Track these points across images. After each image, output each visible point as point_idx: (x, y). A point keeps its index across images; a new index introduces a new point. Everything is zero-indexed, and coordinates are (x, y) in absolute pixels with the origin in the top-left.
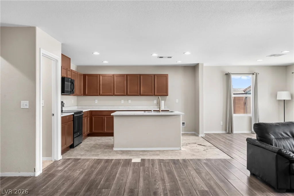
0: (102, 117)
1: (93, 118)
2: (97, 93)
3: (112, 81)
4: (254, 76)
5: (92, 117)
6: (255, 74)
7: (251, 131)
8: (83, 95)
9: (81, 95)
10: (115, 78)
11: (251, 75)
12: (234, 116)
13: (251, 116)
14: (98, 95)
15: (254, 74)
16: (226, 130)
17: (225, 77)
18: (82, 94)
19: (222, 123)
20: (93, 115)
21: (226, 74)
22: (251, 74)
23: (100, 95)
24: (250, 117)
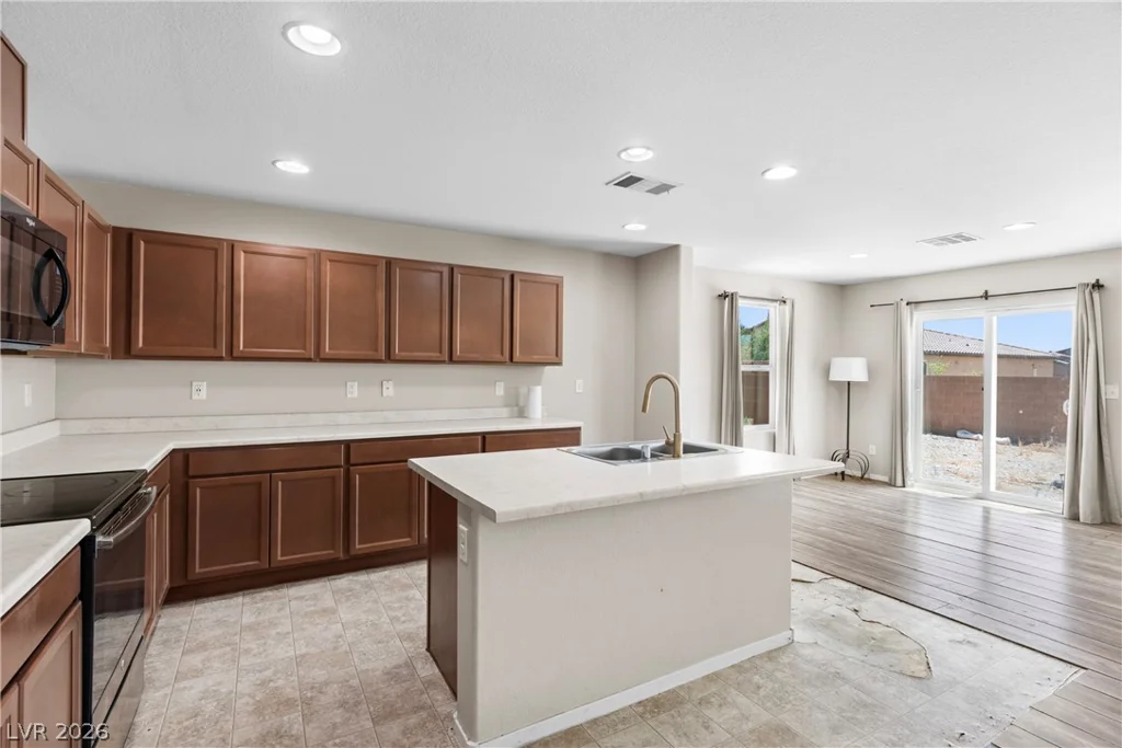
0: (259, 485)
1: (198, 490)
2: (215, 346)
3: (311, 285)
4: (787, 308)
5: (187, 484)
6: (788, 302)
8: (115, 356)
9: (102, 357)
10: (327, 267)
11: (777, 304)
13: (775, 430)
14: (220, 358)
15: (785, 302)
18: (105, 350)
20: (191, 473)
22: (776, 301)
23: (233, 355)
24: (770, 433)
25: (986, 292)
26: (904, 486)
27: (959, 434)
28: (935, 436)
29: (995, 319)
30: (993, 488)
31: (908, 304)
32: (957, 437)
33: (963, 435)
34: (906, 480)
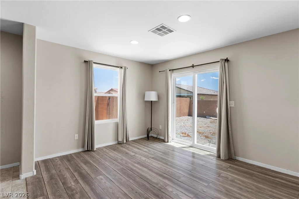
4: (123, 70)
7: (118, 140)
11: (119, 69)
12: (96, 123)
13: (118, 121)
15: (122, 68)
16: (83, 147)
17: (84, 65)
19: (77, 135)
21: (85, 62)
22: (119, 67)
25: (193, 65)
26: (168, 142)
27: (207, 117)
28: (201, 118)
29: (196, 75)
30: (196, 143)
31: (170, 70)
32: (206, 118)
33: (208, 117)
34: (169, 139)
